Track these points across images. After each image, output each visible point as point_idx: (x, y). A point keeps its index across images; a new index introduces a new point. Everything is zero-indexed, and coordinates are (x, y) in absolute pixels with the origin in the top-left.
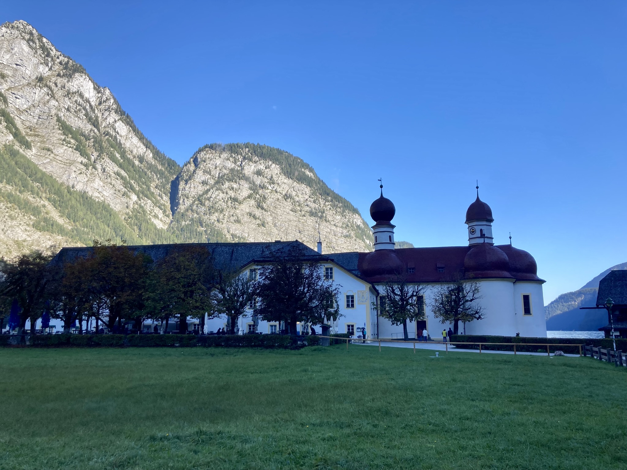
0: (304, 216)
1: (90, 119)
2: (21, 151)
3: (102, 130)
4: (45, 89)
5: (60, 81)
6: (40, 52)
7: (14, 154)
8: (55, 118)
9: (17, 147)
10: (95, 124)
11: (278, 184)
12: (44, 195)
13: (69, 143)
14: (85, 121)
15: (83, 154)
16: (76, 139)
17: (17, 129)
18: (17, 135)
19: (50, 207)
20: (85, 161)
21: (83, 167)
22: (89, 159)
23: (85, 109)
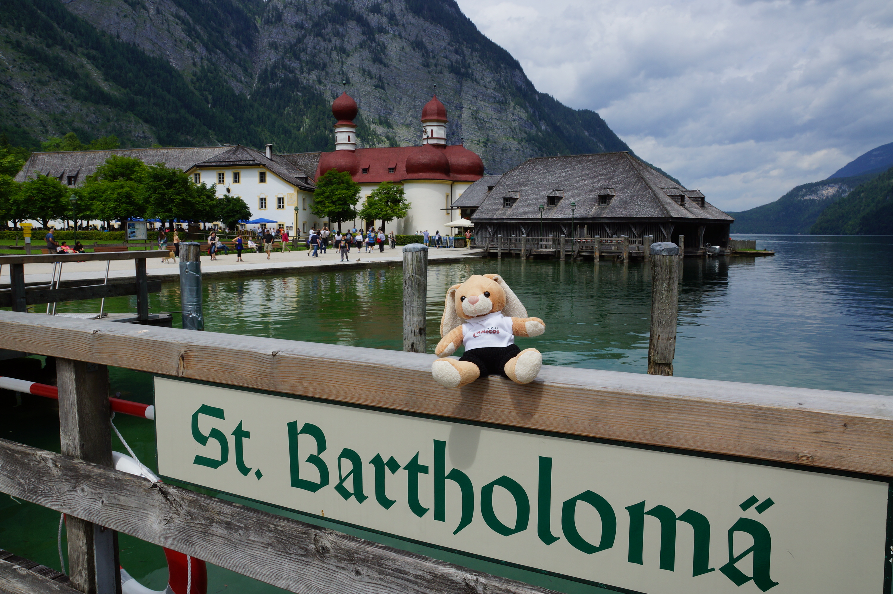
0: (441, 73)
11: (403, 25)
12: (80, 49)
19: (89, 67)
21: (127, 6)
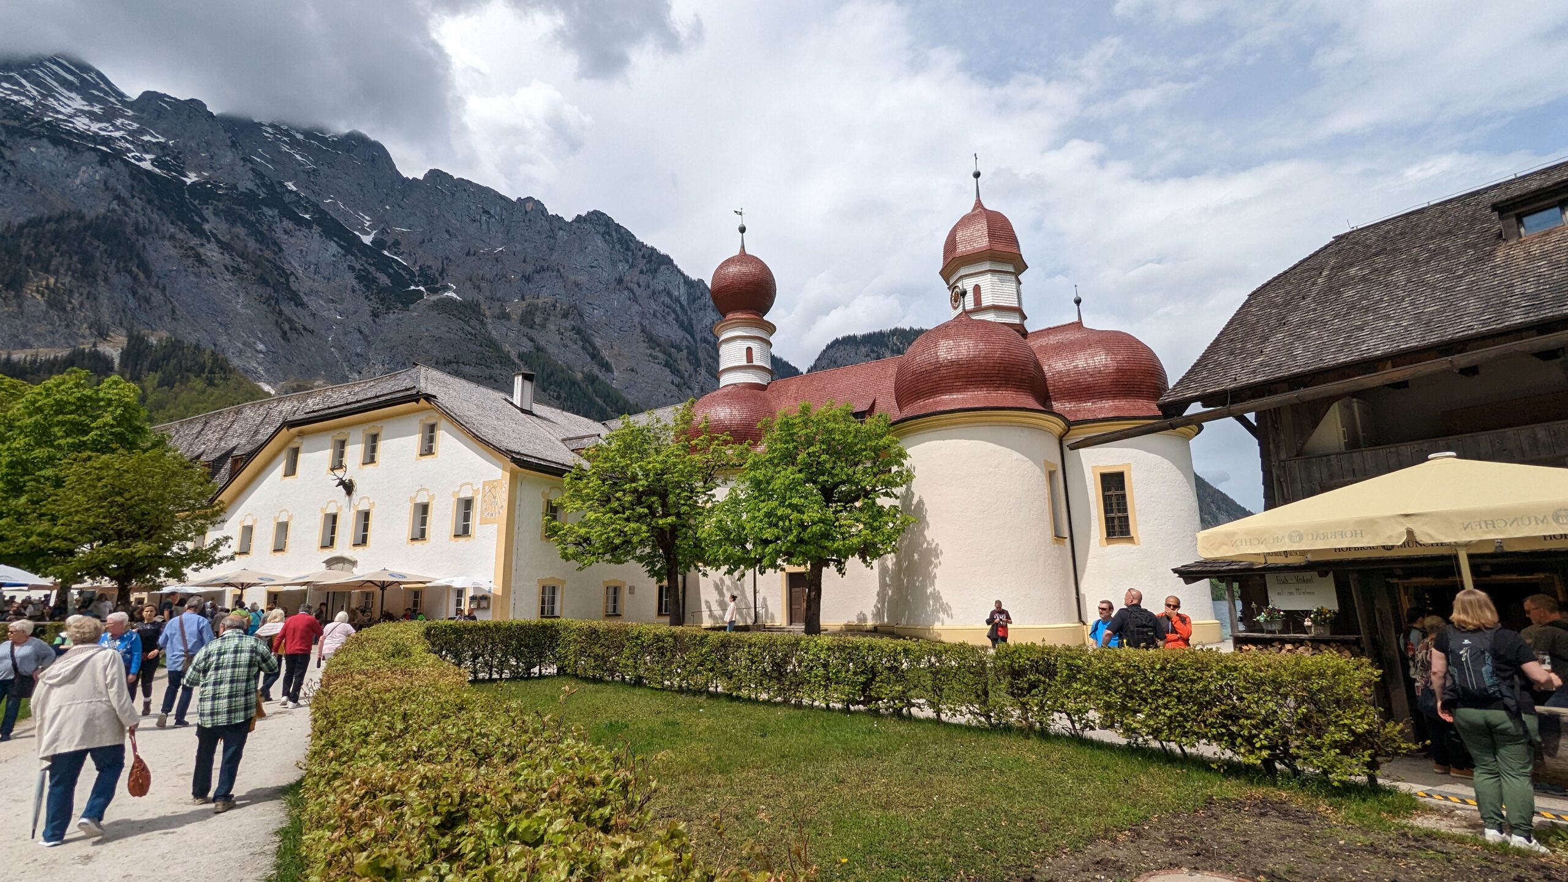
1: (681, 325)
2: (600, 375)
3: (698, 337)
4: (626, 292)
5: (643, 279)
6: (618, 247)
7: (592, 379)
8: (639, 330)
9: (596, 370)
10: (688, 328)
13: (655, 358)
14: (676, 327)
15: (676, 371)
16: (664, 353)
17: (595, 348)
18: (595, 355)
20: (677, 380)
21: (674, 387)
22: (682, 377)
23: (674, 311)
